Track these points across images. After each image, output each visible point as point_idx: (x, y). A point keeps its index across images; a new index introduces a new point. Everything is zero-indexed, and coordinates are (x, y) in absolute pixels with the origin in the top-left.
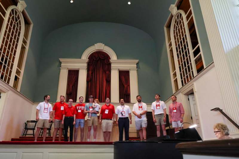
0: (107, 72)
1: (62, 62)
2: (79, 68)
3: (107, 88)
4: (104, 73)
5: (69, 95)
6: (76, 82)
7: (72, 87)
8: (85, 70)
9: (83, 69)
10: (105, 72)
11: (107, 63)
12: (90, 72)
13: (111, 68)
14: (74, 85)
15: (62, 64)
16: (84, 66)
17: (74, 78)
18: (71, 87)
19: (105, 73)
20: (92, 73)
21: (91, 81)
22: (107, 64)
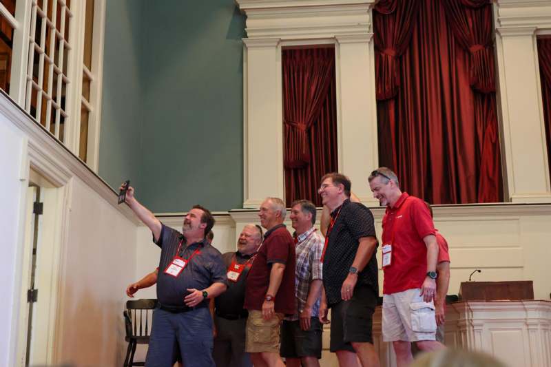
0: (475, 49)
1: (247, 13)
2: (333, 38)
3: (480, 132)
4: (461, 54)
5: (296, 170)
6: (324, 105)
7: (309, 131)
8: (367, 45)
9: (354, 39)
10: (462, 46)
11: (471, 4)
12: (390, 53)
13: (497, 26)
14: (315, 124)
15: (248, 22)
16: (359, 25)
17: (313, 89)
18: (305, 135)
19: (466, 51)
20: (399, 58)
21: (396, 98)
22: (470, 8)
